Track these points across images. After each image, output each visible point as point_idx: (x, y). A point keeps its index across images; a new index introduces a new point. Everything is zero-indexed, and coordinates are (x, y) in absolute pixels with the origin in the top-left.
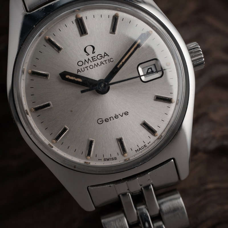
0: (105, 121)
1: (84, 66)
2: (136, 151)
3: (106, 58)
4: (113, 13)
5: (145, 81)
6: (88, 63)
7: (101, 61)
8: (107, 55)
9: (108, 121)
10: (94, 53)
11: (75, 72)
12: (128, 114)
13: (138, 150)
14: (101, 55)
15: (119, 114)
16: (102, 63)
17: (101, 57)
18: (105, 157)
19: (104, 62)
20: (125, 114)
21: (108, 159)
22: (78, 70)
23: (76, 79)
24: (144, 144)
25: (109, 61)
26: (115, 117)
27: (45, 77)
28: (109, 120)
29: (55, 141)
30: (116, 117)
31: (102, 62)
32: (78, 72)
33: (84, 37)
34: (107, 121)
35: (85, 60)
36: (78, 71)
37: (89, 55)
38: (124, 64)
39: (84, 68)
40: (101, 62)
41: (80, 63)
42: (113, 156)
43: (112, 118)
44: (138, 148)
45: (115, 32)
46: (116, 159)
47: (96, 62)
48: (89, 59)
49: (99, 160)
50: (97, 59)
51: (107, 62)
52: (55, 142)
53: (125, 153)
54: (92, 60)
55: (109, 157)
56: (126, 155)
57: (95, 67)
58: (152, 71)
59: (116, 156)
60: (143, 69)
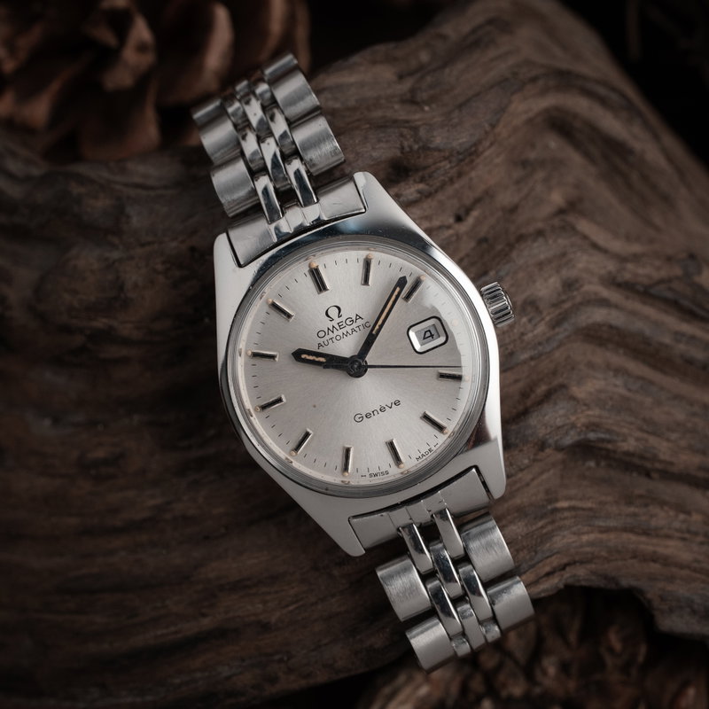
0: (366, 417)
1: (327, 337)
2: (417, 458)
3: (360, 322)
4: (362, 254)
5: (422, 351)
6: (333, 332)
7: (352, 327)
8: (360, 318)
9: (370, 416)
10: (341, 316)
11: (315, 349)
12: (400, 404)
14: (351, 318)
15: (386, 405)
16: (353, 330)
17: (352, 322)
18: (371, 472)
19: (357, 329)
20: (395, 404)
21: (376, 474)
22: (318, 344)
23: (317, 359)
24: (429, 448)
25: (365, 326)
26: (381, 410)
27: (271, 360)
28: (372, 414)
29: (294, 452)
32: (319, 347)
33: (324, 294)
34: (368, 417)
35: (328, 329)
36: (320, 345)
37: (333, 320)
38: (381, 327)
39: (327, 340)
41: (322, 334)
42: (383, 470)
43: (376, 412)
44: (420, 455)
45: (367, 283)
46: (387, 473)
47: (344, 331)
48: (333, 327)
49: (362, 476)
50: (346, 325)
51: (361, 328)
52: (295, 454)
53: (400, 463)
54: (338, 328)
55: (377, 471)
56: (402, 465)
57: (343, 338)
58: (432, 336)
59: (388, 468)
60: (417, 334)
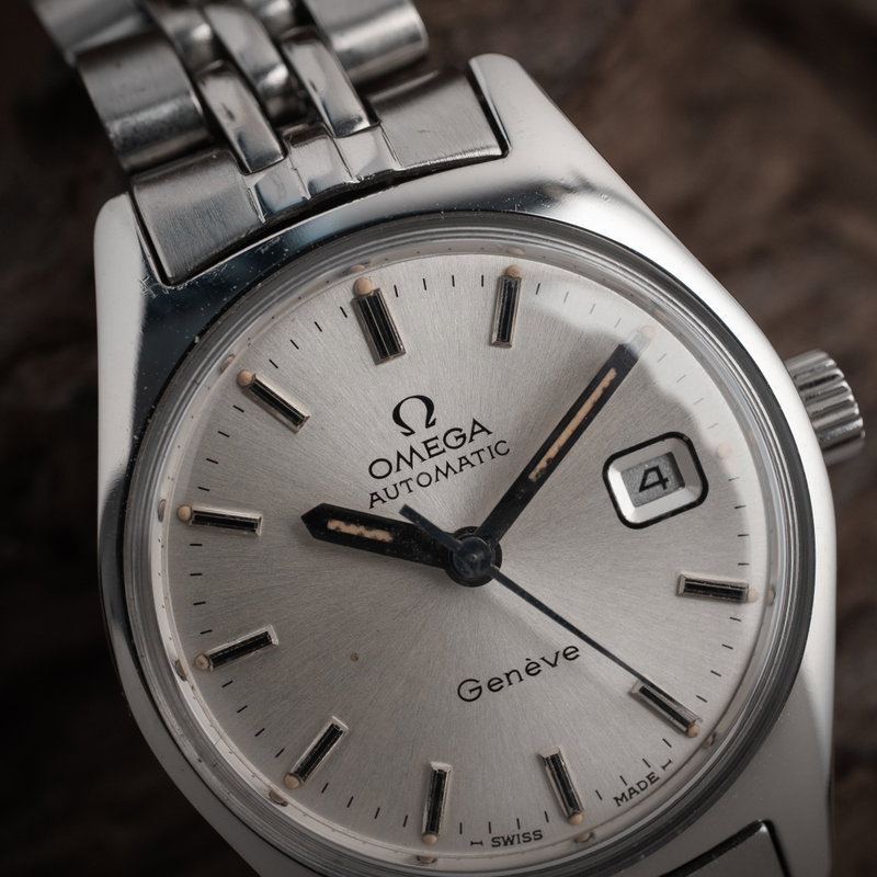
0: (490, 687)
1: (395, 477)
2: (616, 799)
3: (481, 440)
4: (497, 264)
5: (639, 521)
6: (411, 464)
7: (460, 452)
8: (483, 429)
9: (498, 686)
10: (433, 423)
11: (362, 506)
12: (577, 656)
13: (623, 795)
14: (460, 430)
15: (543, 659)
16: (464, 462)
17: (461, 440)
18: (497, 832)
19: (474, 459)
20: (565, 655)
21: (508, 838)
22: (372, 495)
23: (369, 534)
24: (648, 771)
25: (494, 452)
26: (527, 671)
27: (245, 533)
28: (506, 682)
29: (295, 780)
30: (532, 669)
31: (464, 457)
32: (373, 501)
33: (392, 364)
34: (494, 688)
35: (399, 456)
36: (374, 498)
37: (413, 432)
38: (553, 464)
39: (395, 485)
40: (460, 459)
41: (381, 469)
42: (528, 828)
43: (514, 674)
44: (625, 789)
45: (508, 341)
46: (538, 835)
47: (440, 461)
48: (412, 451)
49: (472, 843)
50: (447, 449)
51: (485, 455)
52: (298, 784)
53: (574, 813)
54: (425, 454)
55: (512, 830)
56: (579, 818)
57: (437, 480)
58: (662, 481)
59: (539, 823)
60: (625, 474)
